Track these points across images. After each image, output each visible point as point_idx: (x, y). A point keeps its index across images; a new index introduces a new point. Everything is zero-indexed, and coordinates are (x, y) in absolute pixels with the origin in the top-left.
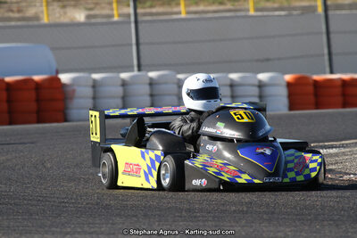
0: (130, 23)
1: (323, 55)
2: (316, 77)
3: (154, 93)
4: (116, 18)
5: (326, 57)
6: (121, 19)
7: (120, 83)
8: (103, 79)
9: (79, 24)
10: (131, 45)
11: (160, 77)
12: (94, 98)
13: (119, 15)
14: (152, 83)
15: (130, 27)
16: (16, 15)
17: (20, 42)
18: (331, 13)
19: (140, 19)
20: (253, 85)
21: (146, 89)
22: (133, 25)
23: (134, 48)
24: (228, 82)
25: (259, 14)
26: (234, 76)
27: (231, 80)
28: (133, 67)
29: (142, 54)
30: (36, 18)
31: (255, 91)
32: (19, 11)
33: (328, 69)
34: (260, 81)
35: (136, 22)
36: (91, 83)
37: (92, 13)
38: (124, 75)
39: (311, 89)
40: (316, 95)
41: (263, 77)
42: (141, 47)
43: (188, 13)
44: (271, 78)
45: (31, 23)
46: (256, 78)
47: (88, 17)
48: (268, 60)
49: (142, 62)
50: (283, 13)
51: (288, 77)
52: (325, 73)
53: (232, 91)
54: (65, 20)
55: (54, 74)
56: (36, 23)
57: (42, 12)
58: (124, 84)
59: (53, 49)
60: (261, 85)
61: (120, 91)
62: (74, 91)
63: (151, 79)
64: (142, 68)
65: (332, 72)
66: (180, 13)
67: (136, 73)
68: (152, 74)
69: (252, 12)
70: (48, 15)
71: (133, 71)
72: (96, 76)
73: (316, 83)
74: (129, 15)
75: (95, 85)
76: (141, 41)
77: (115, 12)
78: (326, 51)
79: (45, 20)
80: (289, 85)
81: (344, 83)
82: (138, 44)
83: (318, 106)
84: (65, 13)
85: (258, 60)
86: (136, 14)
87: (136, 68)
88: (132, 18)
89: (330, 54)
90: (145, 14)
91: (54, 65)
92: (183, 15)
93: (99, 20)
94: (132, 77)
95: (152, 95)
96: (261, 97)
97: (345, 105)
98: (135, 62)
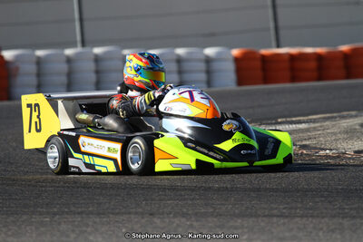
1: (269, 29)
2: (264, 52)
3: (100, 69)
5: (272, 32)
7: (64, 59)
8: (48, 56)
11: (105, 53)
12: (39, 75)
14: (97, 59)
20: (199, 60)
21: (92, 66)
22: (75, 1)
23: (77, 24)
24: (175, 58)
26: (180, 51)
27: (178, 56)
28: (75, 42)
29: (86, 30)
31: (202, 66)
33: (274, 43)
34: (207, 57)
36: (34, 60)
38: (69, 52)
39: (258, 64)
40: (264, 69)
41: (210, 51)
42: (85, 23)
44: (218, 53)
46: (202, 53)
49: (87, 37)
51: (235, 52)
52: (270, 47)
53: (179, 67)
58: (69, 60)
60: (208, 60)
61: (64, 67)
62: (17, 69)
63: (96, 55)
64: (86, 44)
65: (278, 46)
67: (79, 49)
68: (98, 50)
71: (76, 46)
72: (40, 53)
73: (264, 58)
75: (39, 61)
76: (85, 16)
78: (272, 25)
80: (237, 60)
81: (292, 57)
82: (81, 20)
83: (266, 80)
85: (204, 35)
87: (79, 44)
89: (276, 28)
94: (77, 54)
95: (97, 72)
96: (209, 72)
97: (294, 79)
98: (79, 38)
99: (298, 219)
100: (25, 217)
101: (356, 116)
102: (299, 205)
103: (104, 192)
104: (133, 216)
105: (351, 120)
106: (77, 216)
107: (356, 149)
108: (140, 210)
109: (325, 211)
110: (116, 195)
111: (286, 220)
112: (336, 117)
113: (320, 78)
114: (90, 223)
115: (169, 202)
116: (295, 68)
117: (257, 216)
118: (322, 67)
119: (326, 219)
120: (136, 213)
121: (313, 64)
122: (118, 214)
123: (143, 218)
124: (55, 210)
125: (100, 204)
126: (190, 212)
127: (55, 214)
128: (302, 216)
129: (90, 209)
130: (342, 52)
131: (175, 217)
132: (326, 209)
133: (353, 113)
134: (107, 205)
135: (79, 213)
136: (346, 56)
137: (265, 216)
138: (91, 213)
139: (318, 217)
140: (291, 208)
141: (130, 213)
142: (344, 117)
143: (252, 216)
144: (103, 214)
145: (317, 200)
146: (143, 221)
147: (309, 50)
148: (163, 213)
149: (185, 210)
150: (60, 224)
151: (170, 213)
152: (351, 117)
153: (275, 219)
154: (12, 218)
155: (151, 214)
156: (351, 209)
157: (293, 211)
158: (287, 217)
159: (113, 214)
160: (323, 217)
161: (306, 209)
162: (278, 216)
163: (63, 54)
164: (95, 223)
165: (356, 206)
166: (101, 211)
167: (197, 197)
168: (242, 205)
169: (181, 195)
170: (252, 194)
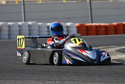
0: (21, 5)
1: (89, 17)
2: (87, 24)
4: (16, 3)
5: (90, 17)
6: (18, 3)
7: (18, 26)
8: (12, 25)
9: (4, 5)
10: (22, 12)
11: (32, 24)
12: (9, 31)
13: (18, 2)
14: (29, 26)
15: (22, 6)
18: (92, 2)
19: (25, 3)
20: (65, 27)
21: (27, 28)
23: (23, 14)
25: (67, 2)
28: (22, 20)
29: (26, 16)
33: (91, 22)
34: (67, 26)
35: (24, 4)
36: (8, 26)
38: (20, 23)
39: (85, 29)
40: (87, 30)
41: (68, 24)
42: (26, 13)
43: (42, 1)
44: (71, 25)
46: (66, 24)
47: (7, 2)
48: (70, 18)
49: (26, 18)
50: (75, 2)
51: (77, 24)
52: (89, 23)
58: (20, 26)
61: (18, 29)
62: (2, 29)
63: (29, 25)
64: (26, 21)
65: (92, 23)
66: (39, 1)
67: (24, 22)
68: (30, 23)
69: (64, 1)
72: (10, 23)
73: (87, 26)
74: (21, 2)
75: (9, 26)
76: (25, 11)
77: (16, 1)
78: (90, 15)
80: (77, 27)
81: (97, 27)
82: (24, 12)
85: (67, 18)
86: (24, 1)
87: (24, 21)
88: (22, 3)
89: (91, 16)
92: (40, 2)
93: (10, 4)
94: (23, 24)
95: (29, 30)
96: (68, 31)
97: (97, 34)
98: (23, 18)
99: (88, 83)
101: (115, 47)
102: (90, 78)
103: (24, 72)
104: (32, 81)
105: (113, 49)
106: (13, 80)
107: (113, 59)
108: (35, 79)
109: (98, 80)
110: (28, 73)
111: (84, 83)
112: (108, 48)
113: (106, 34)
114: (17, 83)
116: (98, 30)
118: (107, 30)
119: (98, 83)
120: (34, 80)
121: (104, 29)
122: (27, 80)
123: (35, 81)
124: (6, 78)
125: (22, 76)
127: (6, 79)
128: (90, 82)
129: (18, 78)
130: (114, 25)
132: (99, 79)
133: (114, 46)
134: (24, 77)
135: (14, 79)
136: (115, 27)
138: (18, 79)
139: (95, 82)
140: (87, 79)
141: (31, 80)
142: (110, 48)
144: (23, 80)
145: (96, 76)
146: (36, 82)
147: (102, 24)
148: (43, 80)
149: (50, 79)
150: (7, 83)
152: (113, 47)
155: (38, 80)
156: (107, 79)
157: (87, 80)
158: (85, 82)
159: (26, 80)
160: (97, 82)
161: (92, 79)
163: (18, 24)
164: (19, 83)
165: (109, 78)
166: (22, 79)
167: (56, 74)
168: (71, 77)
169: (50, 74)
170: (75, 74)
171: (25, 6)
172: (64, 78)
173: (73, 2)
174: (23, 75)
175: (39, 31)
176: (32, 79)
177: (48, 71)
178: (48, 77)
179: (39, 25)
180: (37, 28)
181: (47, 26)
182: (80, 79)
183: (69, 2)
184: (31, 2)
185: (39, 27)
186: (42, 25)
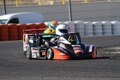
3: (76, 28)
4: (63, 3)
6: (65, 4)
9: (51, 6)
10: (68, 12)
11: (78, 23)
13: (65, 2)
14: (75, 25)
16: (30, 3)
17: (31, 12)
19: (71, 3)
20: (110, 25)
22: (69, 6)
23: (70, 13)
24: (101, 24)
25: (112, 1)
26: (103, 22)
27: (102, 24)
28: (69, 19)
29: (72, 15)
30: (37, 3)
31: (110, 27)
32: (31, 1)
34: (112, 24)
37: (55, 1)
38: (66, 23)
41: (113, 22)
42: (72, 13)
43: (88, 1)
44: (116, 23)
45: (35, 5)
46: (110, 23)
47: (54, 3)
48: (114, 17)
49: (72, 18)
53: (103, 27)
54: (46, 4)
55: (43, 22)
56: (37, 5)
57: (39, 2)
59: (42, 14)
60: (112, 25)
64: (72, 20)
66: (85, 1)
67: (70, 22)
68: (76, 22)
69: (109, 1)
70: (41, 3)
71: (69, 21)
74: (68, 2)
76: (72, 11)
77: (63, 1)
79: (40, 4)
84: (47, 2)
85: (111, 17)
86: (70, 2)
87: (70, 20)
88: (69, 3)
90: (73, 2)
91: (43, 19)
92: (86, 2)
93: (58, 4)
96: (112, 29)
100: (34, 77)
108: (72, 75)
110: (67, 70)
115: (83, 72)
117: (109, 77)
124: (45, 75)
126: (88, 76)
131: (82, 77)
137: (111, 77)
143: (107, 77)
148: (79, 76)
151: (81, 76)
153: (114, 78)
154: (30, 78)
158: (119, 77)
162: (115, 77)
163: (64, 23)
166: (59, 75)
167: (92, 71)
168: (106, 73)
169: (87, 70)
170: (111, 70)
171: (72, 6)
172: (99, 74)
173: (118, 1)
174: (61, 71)
175: (85, 30)
176: (69, 75)
177: (86, 68)
178: (84, 73)
179: (85, 24)
180: (83, 27)
181: (92, 25)
182: (115, 75)
183: (114, 1)
184: (77, 2)
185: (85, 25)
186: (87, 23)
